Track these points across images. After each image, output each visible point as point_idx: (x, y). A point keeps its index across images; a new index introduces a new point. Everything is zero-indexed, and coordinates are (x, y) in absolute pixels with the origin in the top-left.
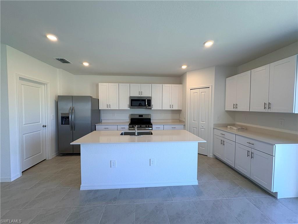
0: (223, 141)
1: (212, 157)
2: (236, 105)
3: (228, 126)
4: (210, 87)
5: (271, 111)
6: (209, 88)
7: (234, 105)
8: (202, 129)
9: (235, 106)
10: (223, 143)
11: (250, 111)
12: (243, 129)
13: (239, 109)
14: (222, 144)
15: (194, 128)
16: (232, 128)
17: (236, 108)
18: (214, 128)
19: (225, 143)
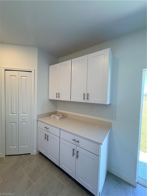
0: (48, 136)
1: (35, 153)
2: (59, 94)
3: (52, 115)
4: (33, 71)
5: (89, 102)
6: (31, 72)
7: (57, 94)
8: (23, 123)
9: (58, 96)
10: (47, 137)
11: (71, 101)
12: (64, 117)
13: (62, 98)
14: (46, 139)
15: (12, 124)
16: (55, 117)
17: (59, 97)
18: (37, 120)
19: (49, 138)
